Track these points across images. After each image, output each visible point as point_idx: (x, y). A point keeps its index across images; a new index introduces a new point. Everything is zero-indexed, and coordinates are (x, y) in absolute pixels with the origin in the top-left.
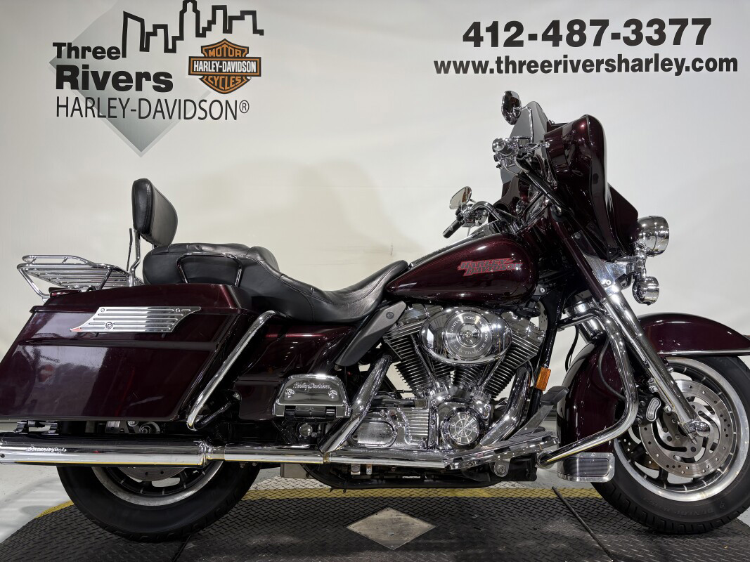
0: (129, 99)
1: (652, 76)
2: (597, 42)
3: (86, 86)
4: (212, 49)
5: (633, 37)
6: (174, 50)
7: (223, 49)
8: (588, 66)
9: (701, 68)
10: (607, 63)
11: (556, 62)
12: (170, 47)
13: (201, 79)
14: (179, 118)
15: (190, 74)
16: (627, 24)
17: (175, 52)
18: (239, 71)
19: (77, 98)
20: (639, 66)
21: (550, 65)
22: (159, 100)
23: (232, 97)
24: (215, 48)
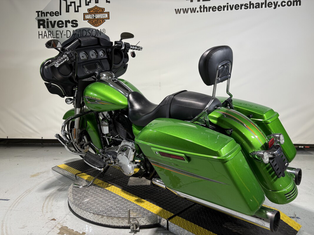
0: (63, 31)
1: (264, 10)
3: (48, 27)
6: (78, 11)
7: (95, 9)
8: (237, 7)
9: (285, 5)
10: (245, 6)
11: (224, 6)
12: (77, 10)
13: (88, 22)
15: (84, 20)
18: (101, 18)
19: (45, 31)
20: (258, 6)
21: (221, 8)
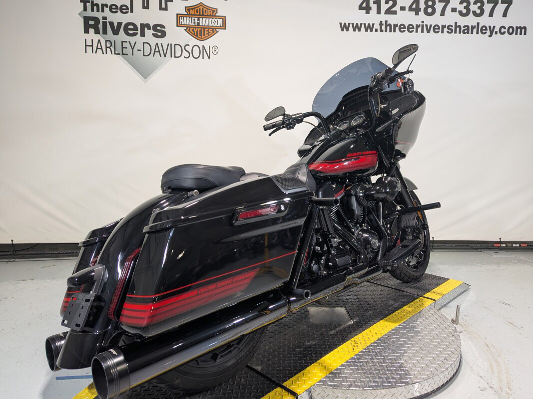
0: (136, 42)
1: (475, 37)
2: (443, 14)
3: (105, 32)
4: (192, 9)
5: (464, 11)
6: (166, 9)
7: (200, 9)
8: (437, 29)
9: (504, 33)
10: (448, 28)
11: (417, 25)
12: (163, 6)
13: (185, 30)
14: (171, 57)
15: (177, 26)
16: (461, 3)
17: (167, 10)
18: (212, 25)
19: (99, 41)
20: (467, 30)
21: (413, 28)
22: (157, 44)
23: (207, 43)
24: (195, 8)
